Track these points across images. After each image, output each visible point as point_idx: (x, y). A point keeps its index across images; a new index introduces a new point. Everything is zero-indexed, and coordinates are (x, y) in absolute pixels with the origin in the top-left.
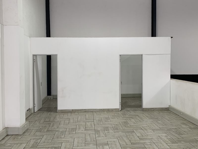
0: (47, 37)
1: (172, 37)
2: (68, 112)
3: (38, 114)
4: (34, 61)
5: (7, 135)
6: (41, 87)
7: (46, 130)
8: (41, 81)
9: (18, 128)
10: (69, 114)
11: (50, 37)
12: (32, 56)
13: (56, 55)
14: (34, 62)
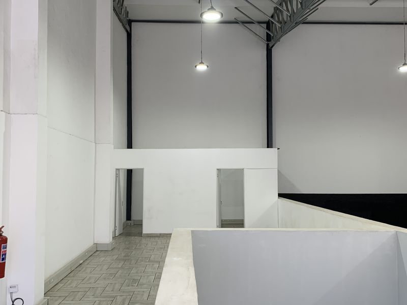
0: (128, 148)
1: (278, 149)
2: (155, 237)
3: (120, 238)
4: (118, 175)
5: (97, 251)
6: (122, 207)
7: (134, 248)
8: (122, 200)
9: (107, 244)
10: (156, 238)
11: (131, 148)
12: (115, 170)
13: (143, 169)
14: (116, 177)
